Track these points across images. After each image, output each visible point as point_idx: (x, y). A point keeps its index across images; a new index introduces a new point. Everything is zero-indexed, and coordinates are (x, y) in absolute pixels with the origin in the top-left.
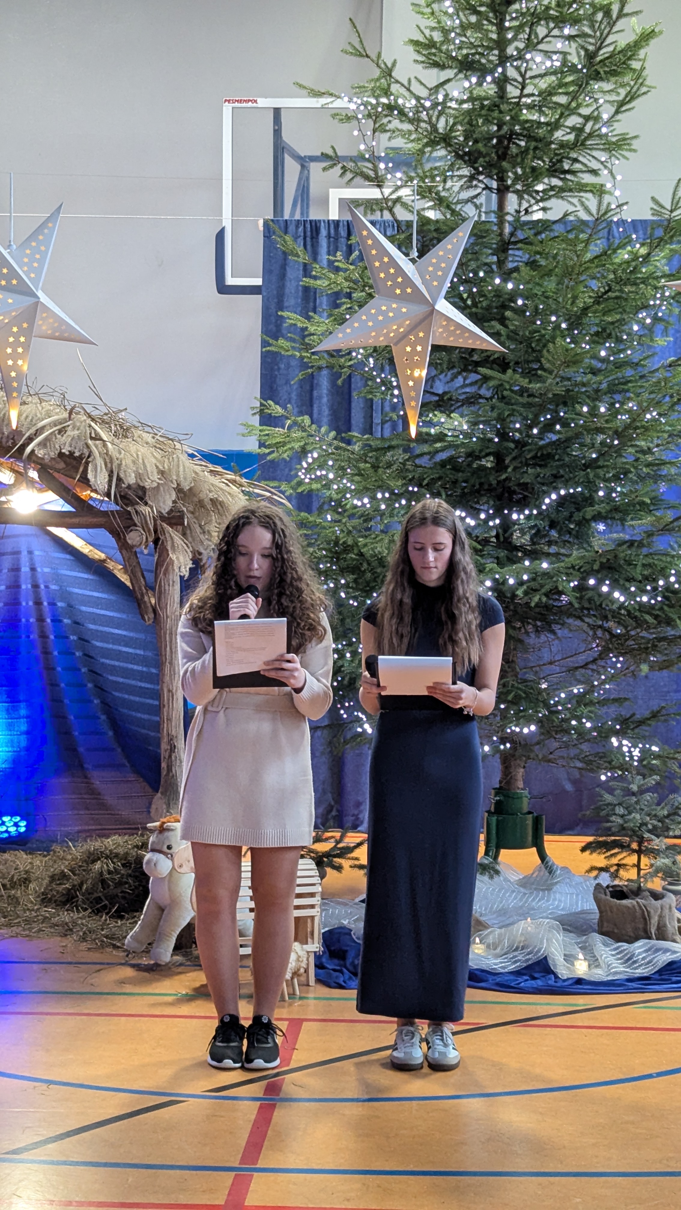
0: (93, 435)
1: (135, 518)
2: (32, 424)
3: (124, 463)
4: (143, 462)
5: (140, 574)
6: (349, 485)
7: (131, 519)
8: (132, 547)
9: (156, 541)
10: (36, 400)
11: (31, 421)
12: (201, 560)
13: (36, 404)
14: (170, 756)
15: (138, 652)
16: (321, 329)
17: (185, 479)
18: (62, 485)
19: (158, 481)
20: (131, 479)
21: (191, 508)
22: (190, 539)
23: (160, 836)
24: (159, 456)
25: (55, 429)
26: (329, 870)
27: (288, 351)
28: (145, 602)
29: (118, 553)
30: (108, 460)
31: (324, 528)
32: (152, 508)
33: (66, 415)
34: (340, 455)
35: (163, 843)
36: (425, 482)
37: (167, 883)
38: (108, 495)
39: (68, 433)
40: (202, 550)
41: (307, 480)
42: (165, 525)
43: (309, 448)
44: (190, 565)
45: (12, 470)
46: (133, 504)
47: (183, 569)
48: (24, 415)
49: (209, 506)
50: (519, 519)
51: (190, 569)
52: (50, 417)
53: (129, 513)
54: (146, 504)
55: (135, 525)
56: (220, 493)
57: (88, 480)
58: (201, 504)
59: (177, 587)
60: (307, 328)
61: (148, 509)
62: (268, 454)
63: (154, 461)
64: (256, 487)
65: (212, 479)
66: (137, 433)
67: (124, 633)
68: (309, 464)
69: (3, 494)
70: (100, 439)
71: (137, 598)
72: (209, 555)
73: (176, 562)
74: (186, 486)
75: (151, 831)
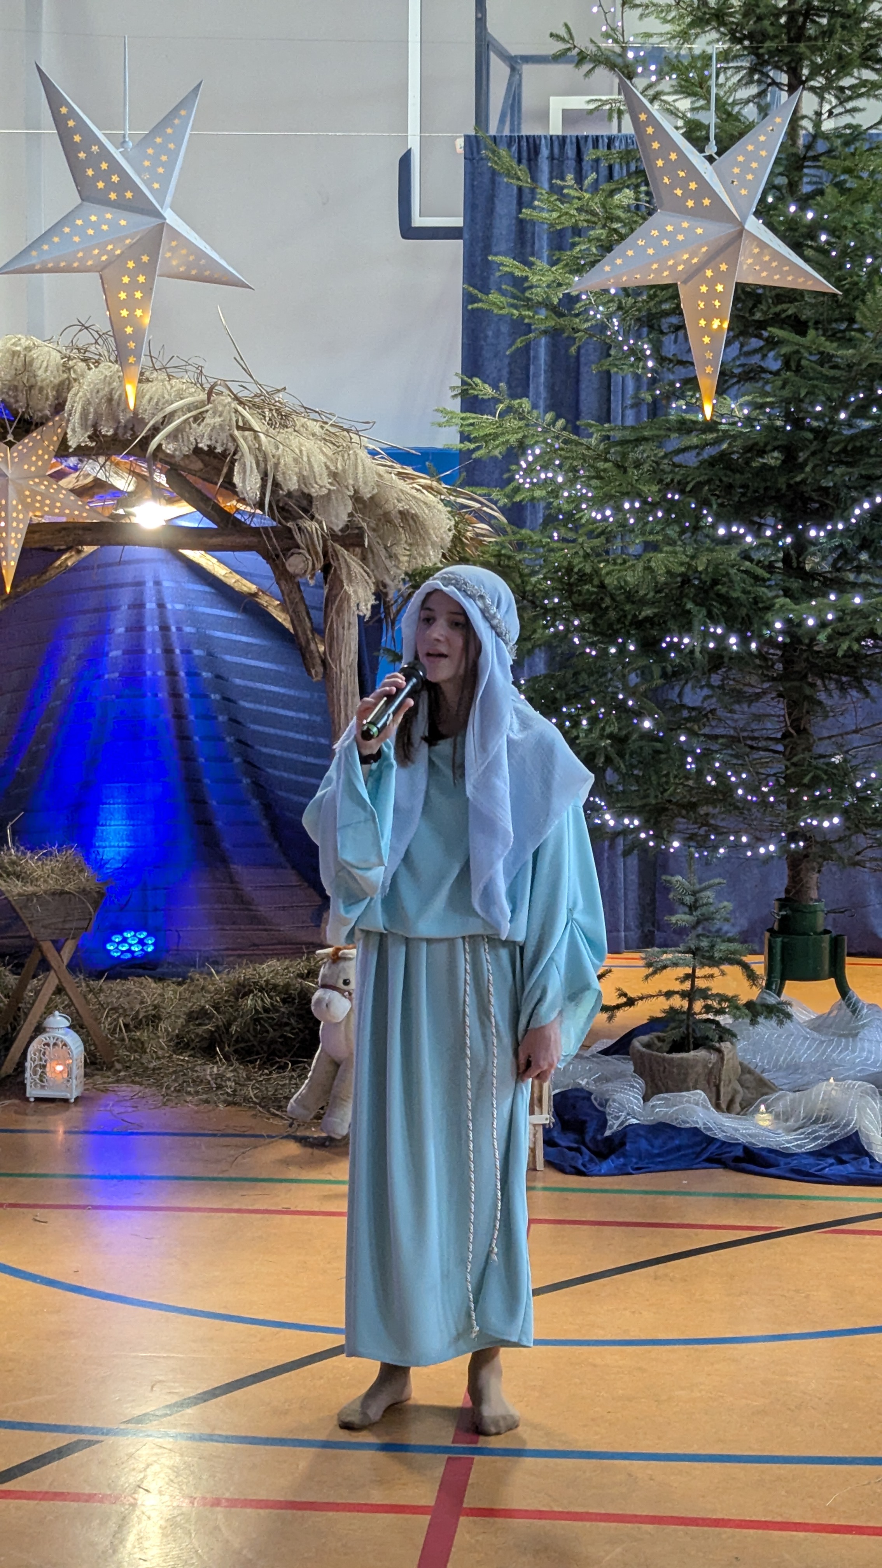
0: (241, 424)
1: (297, 536)
2: (157, 408)
3: (282, 462)
4: (309, 460)
5: (304, 614)
6: (584, 491)
7: (292, 538)
8: (294, 576)
9: (326, 569)
10: (164, 376)
11: (157, 404)
12: (386, 594)
13: (163, 381)
15: (303, 719)
16: (548, 279)
17: (365, 483)
18: (199, 491)
19: (329, 486)
20: (292, 484)
21: (372, 525)
22: (372, 565)
23: (333, 967)
24: (330, 453)
25: (189, 415)
27: (501, 309)
28: (311, 652)
29: (275, 584)
30: (262, 458)
31: (552, 550)
32: (320, 523)
33: (203, 396)
34: (571, 451)
35: (338, 977)
36: (690, 487)
37: (343, 1028)
38: (261, 505)
39: (207, 421)
40: (388, 581)
41: (527, 486)
42: (339, 547)
43: (529, 441)
44: (372, 601)
45: (132, 472)
46: (295, 518)
47: (362, 607)
48: (147, 397)
49: (398, 521)
50: (817, 537)
51: (373, 606)
52: (182, 399)
53: (290, 530)
54: (312, 518)
55: (298, 547)
56: (413, 503)
57: (234, 486)
58: (386, 518)
59: (355, 631)
60: (527, 277)
61: (314, 525)
62: (474, 450)
63: (323, 459)
64: (459, 494)
65: (401, 484)
66: (300, 421)
67: (282, 690)
68: (529, 464)
69: (120, 504)
70: (251, 429)
71: (301, 649)
72: (395, 587)
73: (353, 598)
74: (366, 493)
75: (323, 960)
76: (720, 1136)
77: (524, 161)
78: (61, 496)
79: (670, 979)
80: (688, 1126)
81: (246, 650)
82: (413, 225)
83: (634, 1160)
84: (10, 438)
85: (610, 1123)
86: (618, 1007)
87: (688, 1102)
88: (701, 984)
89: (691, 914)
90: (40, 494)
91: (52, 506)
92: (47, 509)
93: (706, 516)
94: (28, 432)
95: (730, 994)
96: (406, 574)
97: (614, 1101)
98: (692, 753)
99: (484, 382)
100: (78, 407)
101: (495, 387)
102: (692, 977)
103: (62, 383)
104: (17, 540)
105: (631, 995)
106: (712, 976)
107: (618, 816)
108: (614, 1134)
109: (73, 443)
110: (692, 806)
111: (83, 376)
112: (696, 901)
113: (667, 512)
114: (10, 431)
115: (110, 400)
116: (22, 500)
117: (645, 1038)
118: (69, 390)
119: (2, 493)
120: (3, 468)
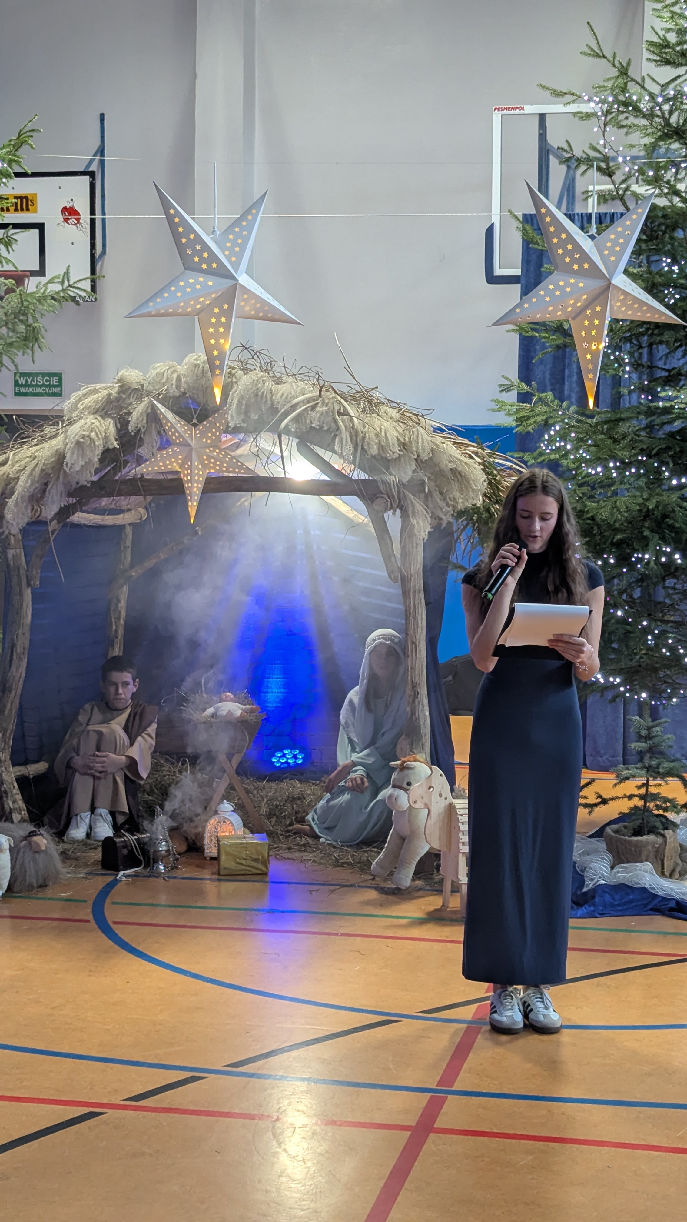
0: (342, 411)
1: (381, 486)
2: (287, 401)
3: (367, 435)
4: (385, 433)
5: (387, 537)
6: (584, 455)
7: (376, 486)
8: (379, 512)
9: (401, 507)
10: (291, 379)
11: (286, 398)
12: (439, 524)
13: (291, 383)
17: (423, 450)
18: (317, 455)
19: (399, 452)
20: (374, 451)
21: (432, 477)
22: (430, 505)
23: (400, 773)
24: (400, 430)
25: (307, 405)
28: (392, 562)
30: (353, 432)
32: (395, 477)
33: (317, 393)
34: (579, 427)
35: (403, 780)
36: (654, 452)
37: (407, 815)
39: (318, 409)
40: (441, 516)
41: (548, 451)
42: (407, 493)
43: (551, 422)
44: (429, 529)
46: (378, 472)
47: (422, 532)
48: (280, 394)
49: (450, 475)
51: (429, 532)
52: (303, 395)
53: (374, 481)
54: (390, 473)
55: (382, 493)
56: (458, 463)
58: (441, 473)
59: (419, 548)
61: (392, 478)
63: (396, 434)
64: (497, 457)
65: (453, 450)
66: (383, 408)
68: (551, 436)
70: (348, 414)
71: (385, 561)
72: (446, 519)
73: (416, 525)
74: (425, 457)
75: (393, 769)
76: (661, 893)
78: (227, 459)
79: (631, 787)
80: (639, 886)
82: (495, 275)
83: (601, 908)
84: (195, 421)
85: (586, 883)
86: (596, 805)
87: (640, 870)
88: (653, 790)
89: (646, 742)
90: (213, 458)
91: (221, 466)
92: (218, 468)
93: (664, 472)
94: (206, 417)
95: (670, 797)
96: (455, 511)
97: (591, 868)
98: (653, 634)
100: (236, 401)
102: (646, 785)
103: (227, 385)
104: (198, 489)
105: (605, 796)
106: (660, 785)
107: (606, 678)
108: (589, 890)
109: (231, 424)
110: (655, 670)
111: (240, 380)
112: (649, 733)
113: (638, 469)
114: (195, 417)
115: (256, 396)
116: (202, 462)
117: (615, 827)
118: (232, 388)
119: (188, 458)
120: (189, 440)
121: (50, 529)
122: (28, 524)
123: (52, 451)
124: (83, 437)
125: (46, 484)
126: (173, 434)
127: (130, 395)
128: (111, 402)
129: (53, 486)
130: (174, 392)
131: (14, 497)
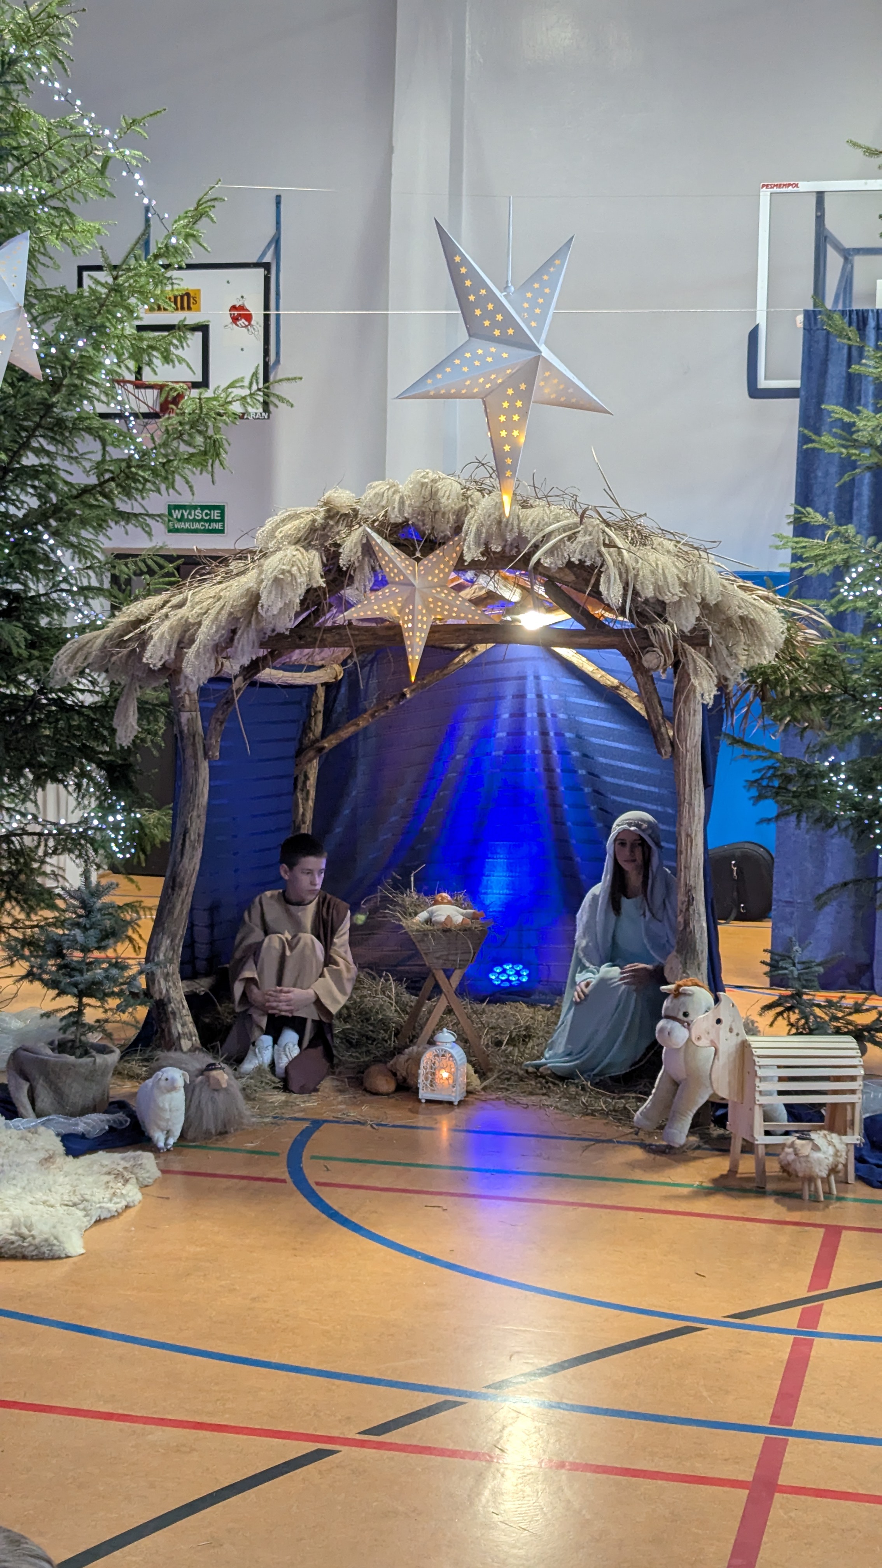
0: (607, 542)
1: (653, 638)
2: (538, 529)
3: (641, 573)
4: (663, 572)
5: (656, 701)
7: (648, 638)
8: (649, 670)
9: (676, 665)
10: (543, 503)
11: (537, 526)
12: (727, 687)
13: (543, 507)
14: (687, 909)
15: (652, 789)
16: (872, 424)
17: (711, 591)
18: (571, 599)
19: (680, 595)
20: (649, 592)
21: (717, 628)
22: (715, 662)
23: (675, 1001)
24: (681, 567)
25: (565, 534)
26: (869, 1045)
27: (832, 448)
28: (662, 734)
29: (633, 678)
30: (624, 571)
31: (871, 652)
32: (672, 626)
33: (577, 519)
35: (679, 1009)
37: (682, 1054)
38: (622, 611)
39: (579, 539)
40: (729, 676)
41: (850, 598)
42: (687, 646)
43: (852, 561)
44: (715, 692)
45: (518, 585)
46: (650, 621)
47: (706, 696)
48: (529, 520)
49: (738, 625)
51: (715, 696)
52: (558, 521)
53: (646, 632)
54: (666, 621)
55: (653, 646)
56: (751, 610)
57: (600, 594)
58: (729, 622)
59: (699, 717)
60: (854, 423)
61: (667, 627)
62: (806, 568)
63: (676, 571)
64: (791, 604)
65: (741, 593)
66: (657, 541)
67: (637, 768)
68: (853, 579)
69: (508, 612)
70: (615, 546)
71: (653, 730)
72: (736, 681)
73: (698, 689)
74: (712, 601)
75: (666, 995)
77: (855, 324)
78: (458, 603)
81: (608, 734)
82: (759, 387)
84: (418, 554)
90: (441, 601)
91: (450, 611)
92: (446, 613)
94: (432, 550)
96: (745, 670)
99: (816, 511)
100: (473, 529)
101: (825, 515)
103: (461, 509)
104: (422, 639)
109: (468, 558)
111: (478, 503)
114: (418, 549)
115: (499, 523)
116: (426, 607)
118: (466, 514)
119: (410, 600)
120: (411, 579)
121: (235, 687)
122: (211, 680)
123: (243, 590)
124: (283, 572)
125: (234, 632)
126: (391, 570)
127: (338, 521)
128: (316, 530)
129: (242, 634)
130: (395, 517)
131: (194, 647)
